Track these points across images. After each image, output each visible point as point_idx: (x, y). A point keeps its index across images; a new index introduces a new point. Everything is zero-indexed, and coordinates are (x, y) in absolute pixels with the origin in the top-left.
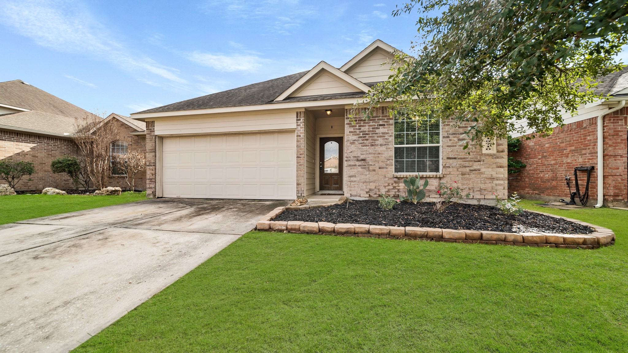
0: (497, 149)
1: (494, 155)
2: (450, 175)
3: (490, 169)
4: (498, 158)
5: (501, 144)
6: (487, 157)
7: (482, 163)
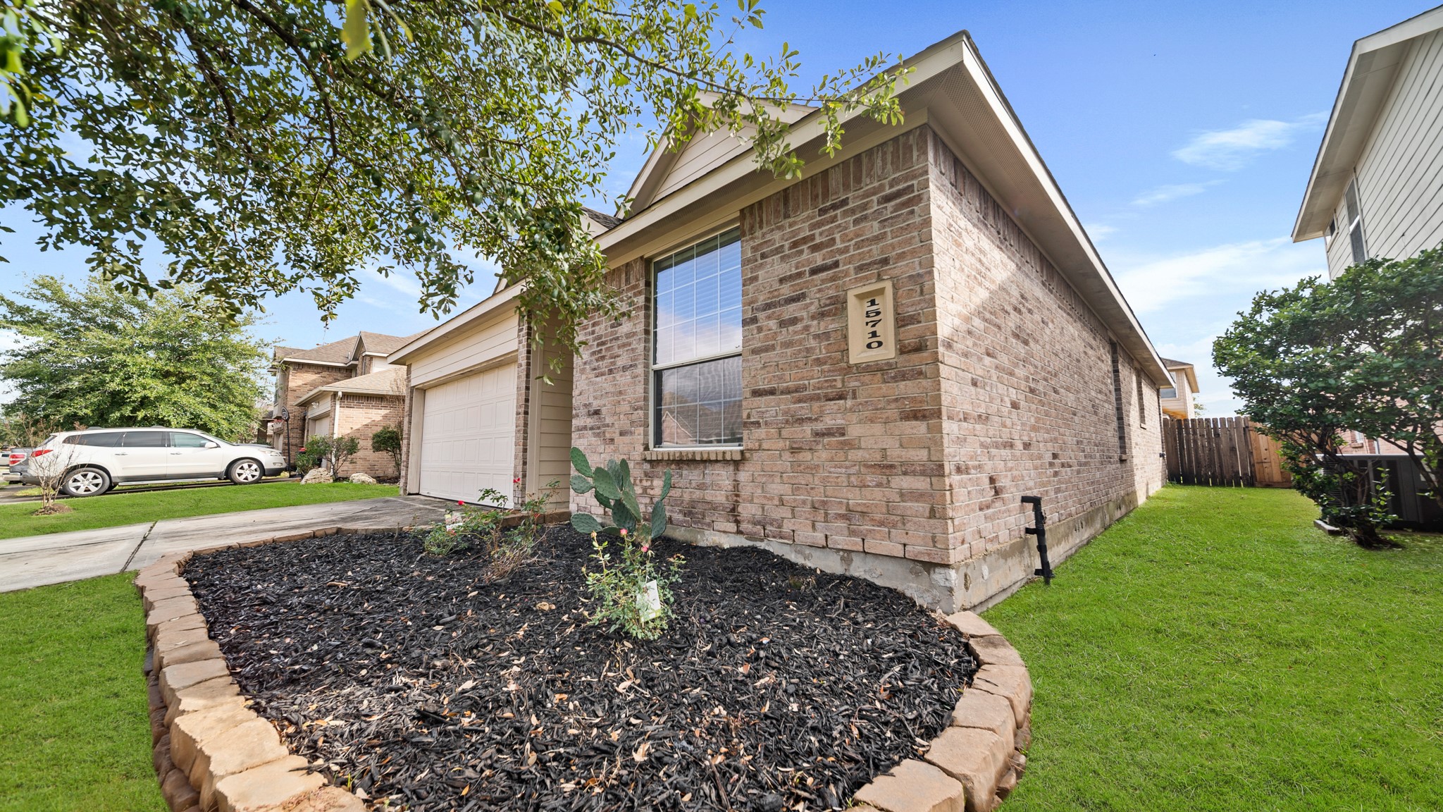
0: (898, 341)
1: (890, 365)
2: (760, 453)
3: (878, 428)
4: (903, 377)
5: (912, 317)
6: (867, 378)
7: (849, 403)
